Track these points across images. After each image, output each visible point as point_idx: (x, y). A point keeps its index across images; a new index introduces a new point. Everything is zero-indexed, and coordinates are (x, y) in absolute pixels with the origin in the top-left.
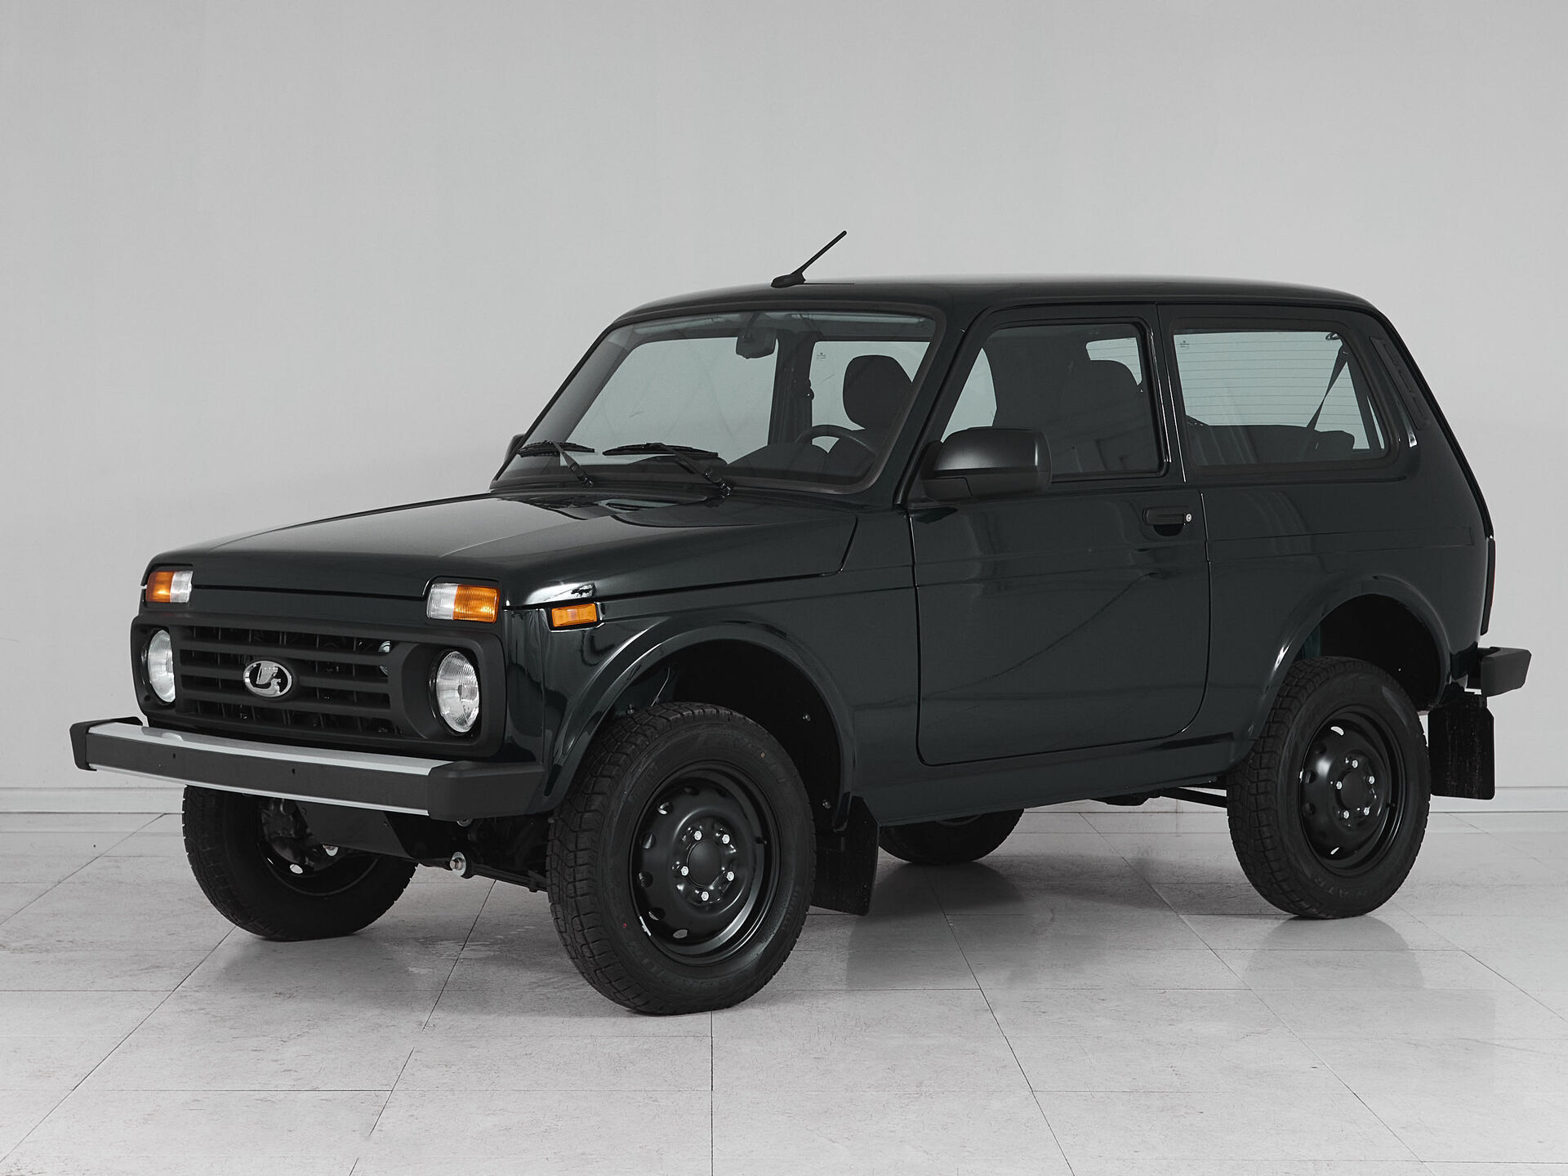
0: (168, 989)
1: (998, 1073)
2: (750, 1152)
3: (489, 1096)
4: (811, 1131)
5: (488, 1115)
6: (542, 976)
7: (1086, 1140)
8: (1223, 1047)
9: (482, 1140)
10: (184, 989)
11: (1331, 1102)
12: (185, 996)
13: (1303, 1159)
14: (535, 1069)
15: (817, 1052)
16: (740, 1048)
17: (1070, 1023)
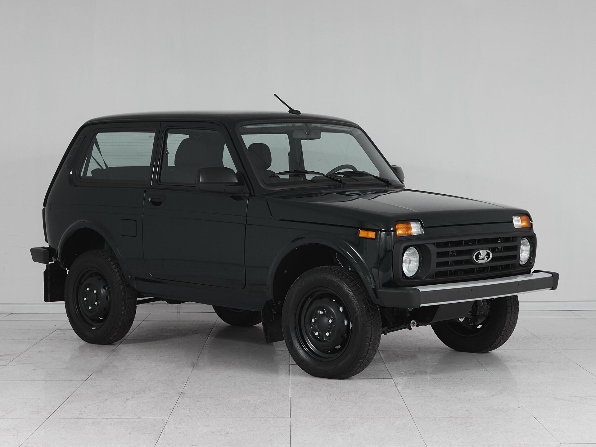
0: (83, 380)
1: (399, 410)
2: (305, 441)
3: (206, 420)
7: (433, 436)
8: (484, 400)
9: (203, 437)
10: (89, 380)
11: (525, 421)
12: (90, 383)
13: (515, 442)
14: (223, 410)
15: (330, 403)
16: (301, 401)
17: (426, 391)
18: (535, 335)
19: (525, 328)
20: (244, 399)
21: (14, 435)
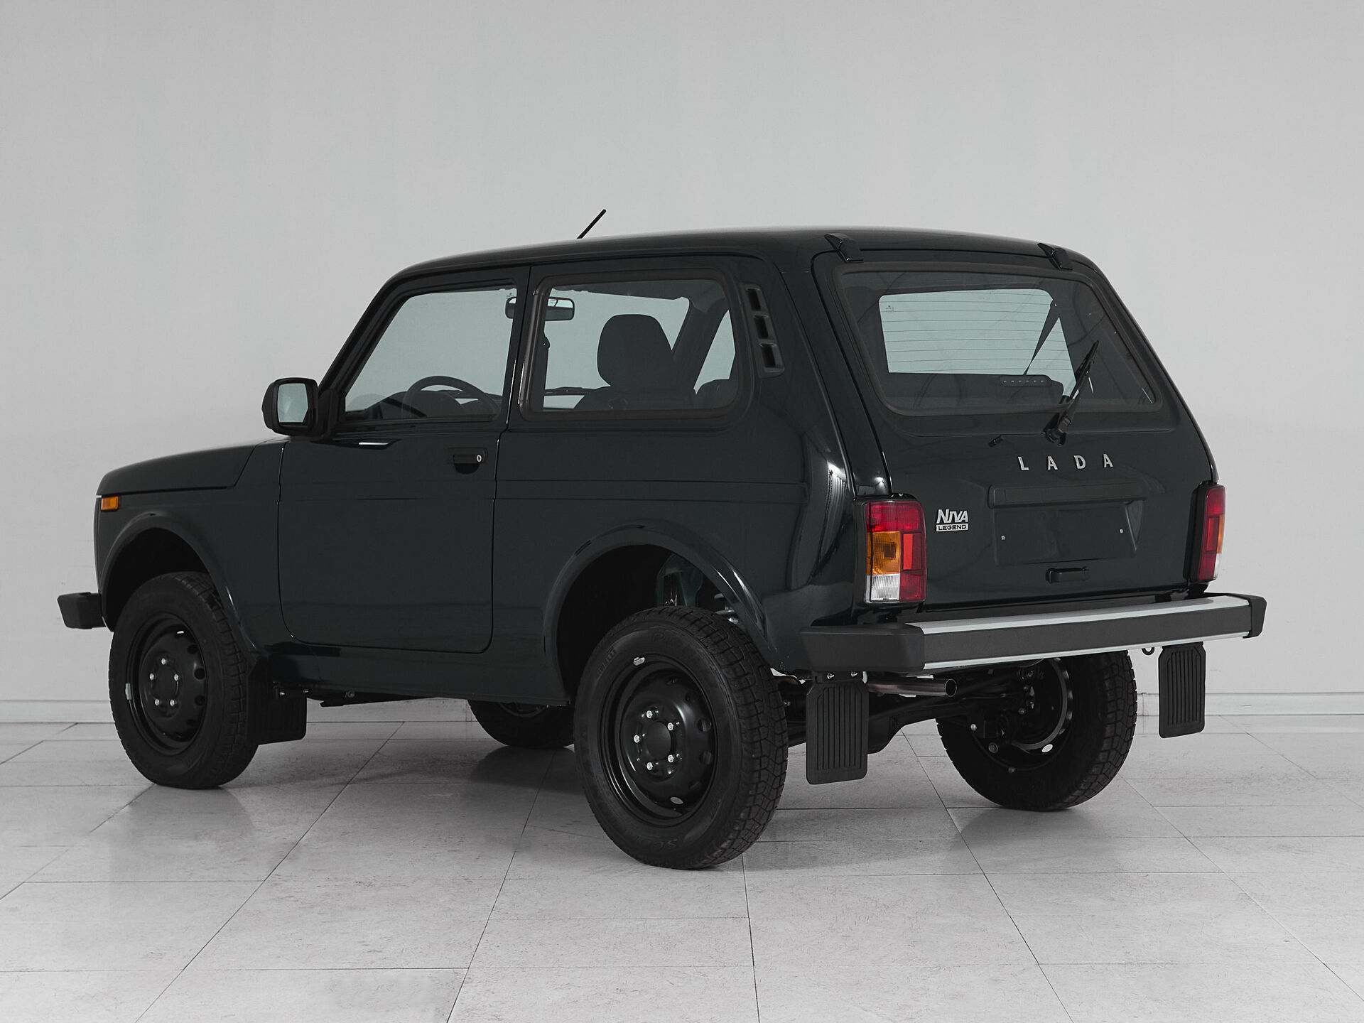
0: (259, 879)
1: (1006, 948)
3: (556, 972)
4: (845, 1000)
5: (557, 989)
8: (1204, 924)
9: (553, 1011)
10: (273, 879)
11: (1303, 972)
12: (276, 885)
14: (595, 948)
15: (843, 931)
16: (775, 928)
17: (1066, 903)
18: (1307, 772)
19: (1282, 756)
20: (641, 922)
21: (109, 1010)
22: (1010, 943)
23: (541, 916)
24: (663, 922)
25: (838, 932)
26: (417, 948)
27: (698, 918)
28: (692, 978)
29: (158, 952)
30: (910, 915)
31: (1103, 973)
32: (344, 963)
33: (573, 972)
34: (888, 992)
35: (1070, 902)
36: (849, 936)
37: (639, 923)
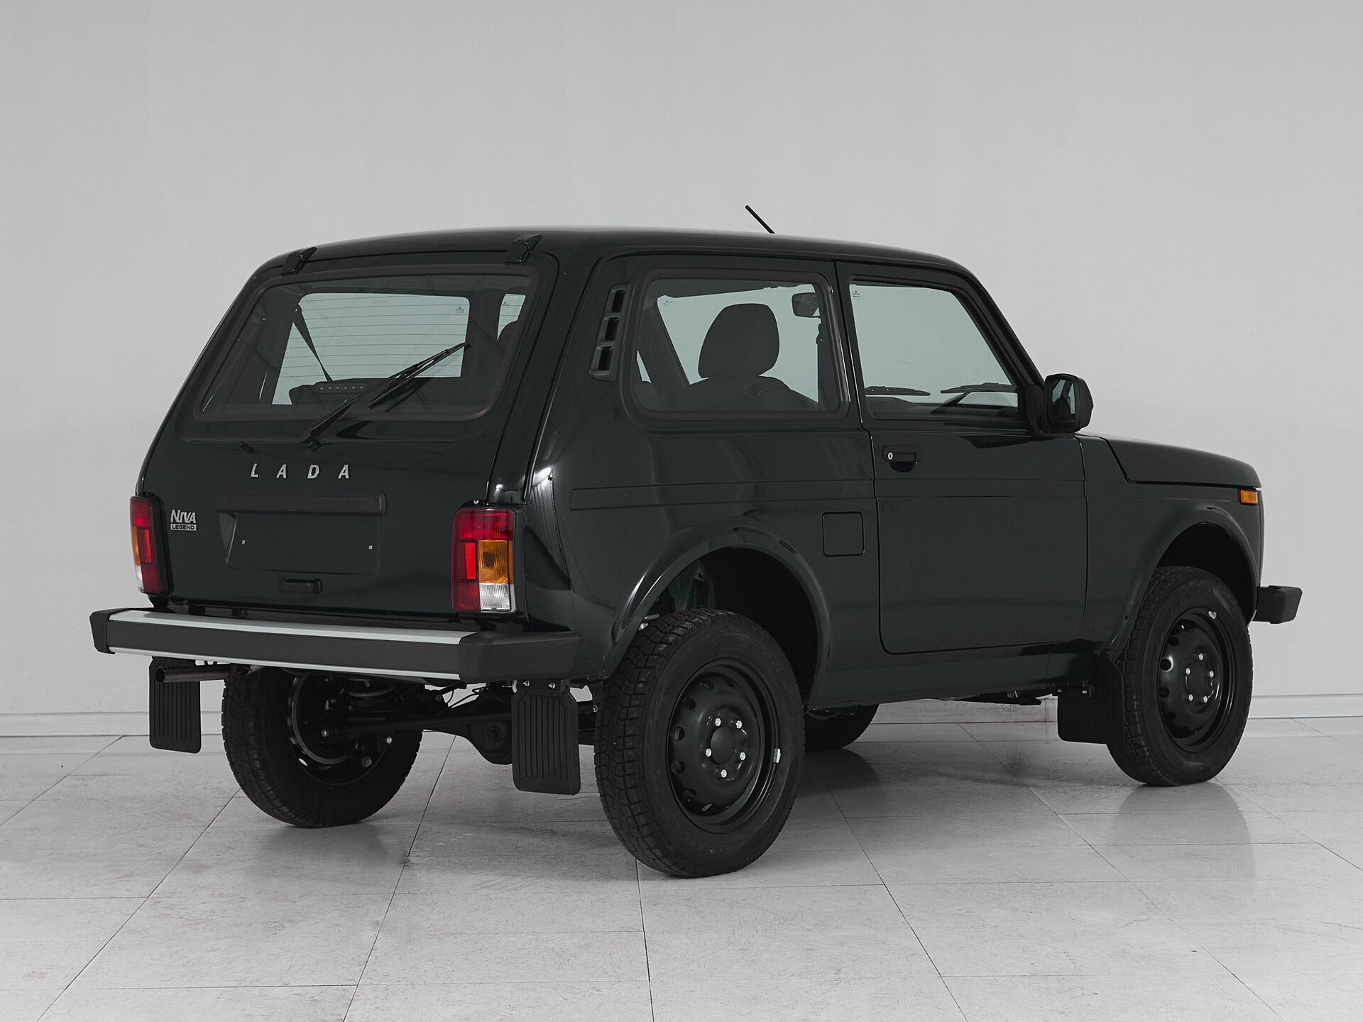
0: (143, 895)
1: (908, 960)
3: (447, 988)
5: (448, 1005)
6: (484, 878)
8: (1110, 934)
10: (157, 896)
12: (160, 902)
14: (486, 963)
15: (741, 944)
16: (671, 942)
17: (969, 914)
22: (912, 955)
23: (431, 931)
24: (556, 936)
25: (735, 946)
26: (305, 965)
27: (592, 931)
28: (586, 994)
29: (40, 971)
30: (809, 927)
31: (1007, 985)
32: (229, 981)
33: (464, 988)
34: (786, 1006)
35: (973, 912)
36: (746, 949)
37: (531, 937)
